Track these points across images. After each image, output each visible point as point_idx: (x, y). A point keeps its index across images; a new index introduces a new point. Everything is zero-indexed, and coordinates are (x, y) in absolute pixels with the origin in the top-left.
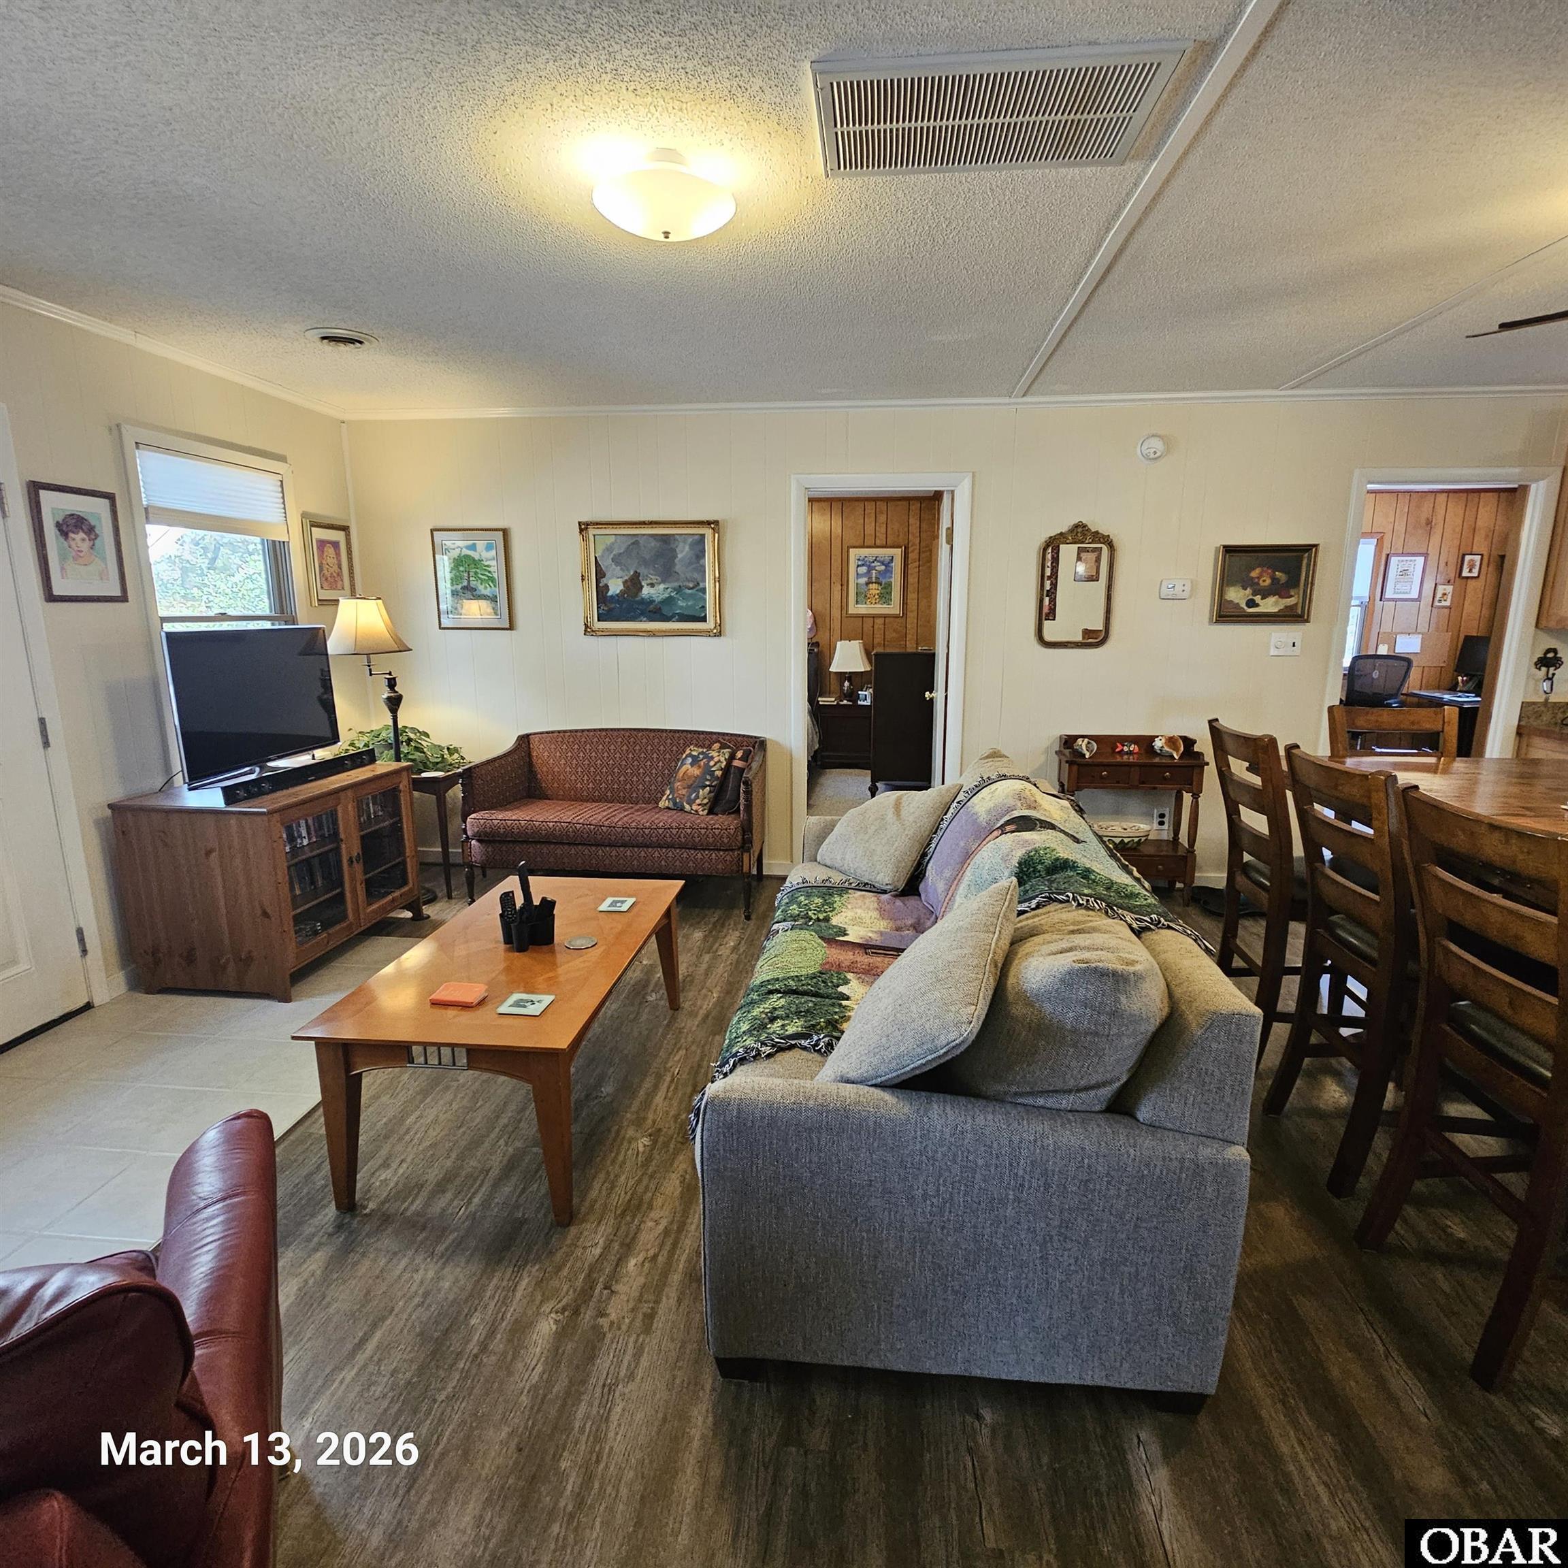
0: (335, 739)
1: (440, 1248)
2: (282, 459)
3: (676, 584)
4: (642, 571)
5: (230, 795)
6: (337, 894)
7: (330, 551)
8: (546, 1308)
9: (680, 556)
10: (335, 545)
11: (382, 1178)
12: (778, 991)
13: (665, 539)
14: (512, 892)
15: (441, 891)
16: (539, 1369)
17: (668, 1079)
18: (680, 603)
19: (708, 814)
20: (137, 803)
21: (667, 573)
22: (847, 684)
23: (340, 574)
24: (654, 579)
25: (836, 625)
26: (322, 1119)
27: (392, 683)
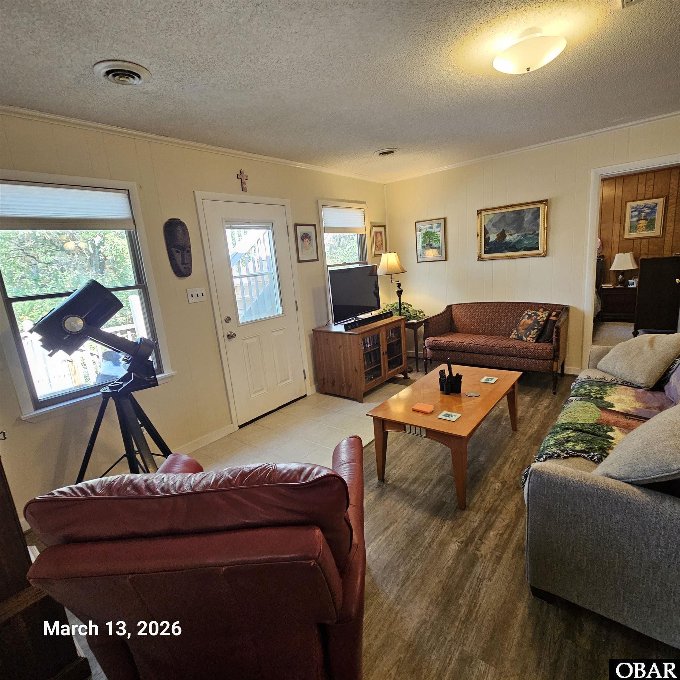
0: (379, 307)
1: (414, 504)
2: (364, 203)
3: (523, 233)
4: (506, 228)
5: (347, 327)
6: (378, 366)
7: (379, 235)
8: (454, 539)
9: (526, 219)
10: (381, 233)
11: (393, 472)
12: (571, 429)
13: (519, 212)
14: (444, 370)
15: (415, 369)
16: (451, 561)
17: (511, 460)
18: (526, 242)
19: (535, 342)
20: (320, 329)
21: (519, 228)
22: (621, 276)
23: (382, 244)
24: (512, 232)
25: (616, 245)
26: (374, 446)
27: (399, 285)
